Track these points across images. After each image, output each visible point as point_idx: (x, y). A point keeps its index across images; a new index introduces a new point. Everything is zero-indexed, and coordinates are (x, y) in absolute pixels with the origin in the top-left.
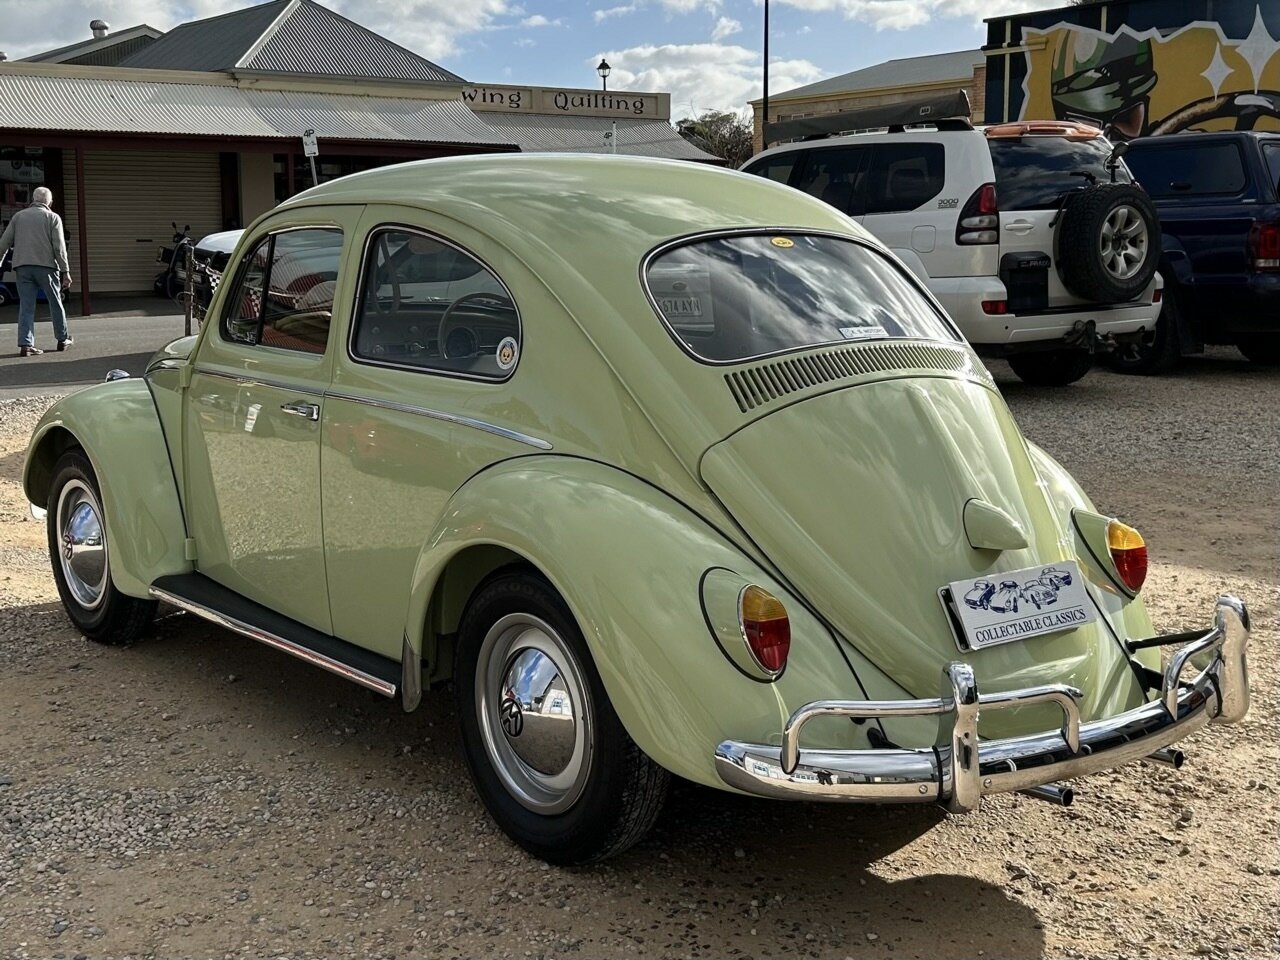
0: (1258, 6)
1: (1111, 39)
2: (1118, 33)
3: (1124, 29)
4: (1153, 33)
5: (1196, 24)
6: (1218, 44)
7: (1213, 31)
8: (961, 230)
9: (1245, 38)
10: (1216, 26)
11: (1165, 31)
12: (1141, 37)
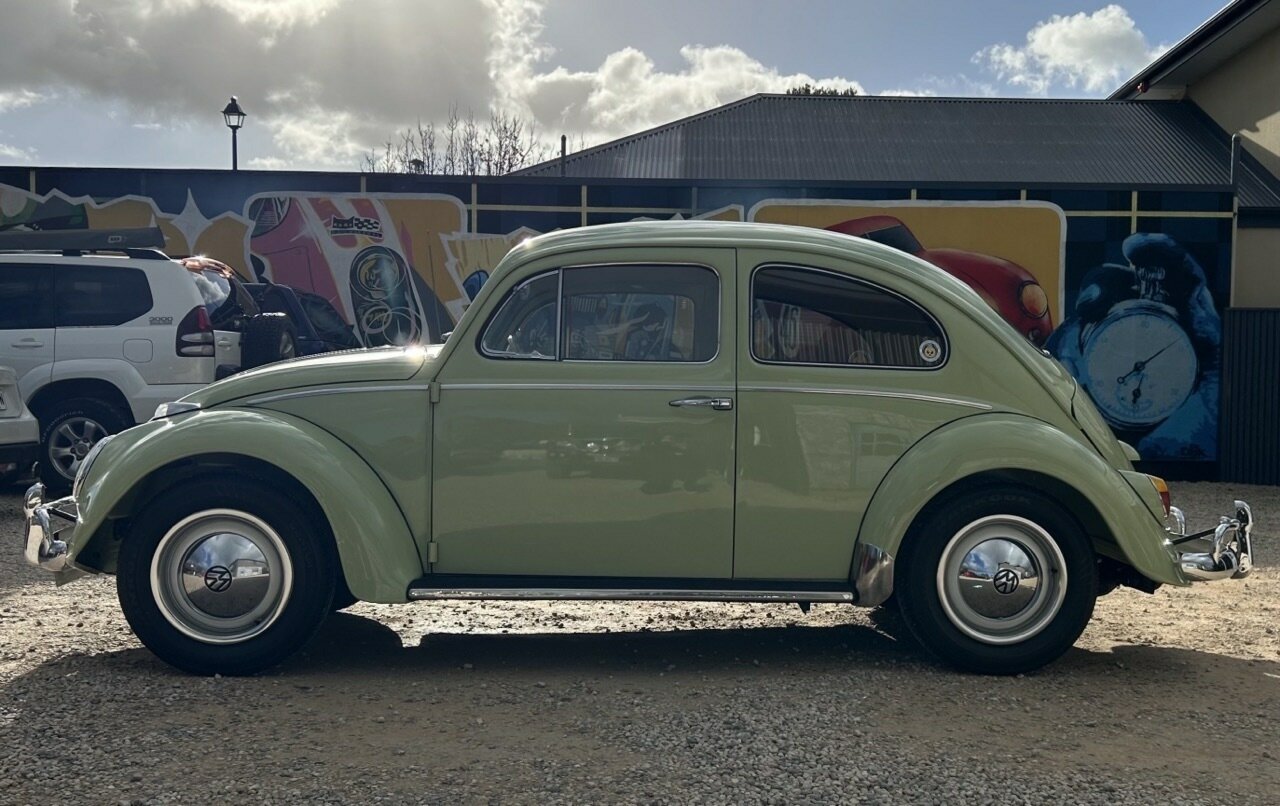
0: (189, 190)
1: (42, 199)
2: (49, 195)
3: (55, 192)
4: (87, 199)
5: (129, 197)
6: (153, 216)
7: (149, 205)
8: (180, 344)
9: (179, 214)
10: (150, 201)
11: (100, 199)
12: (75, 201)
